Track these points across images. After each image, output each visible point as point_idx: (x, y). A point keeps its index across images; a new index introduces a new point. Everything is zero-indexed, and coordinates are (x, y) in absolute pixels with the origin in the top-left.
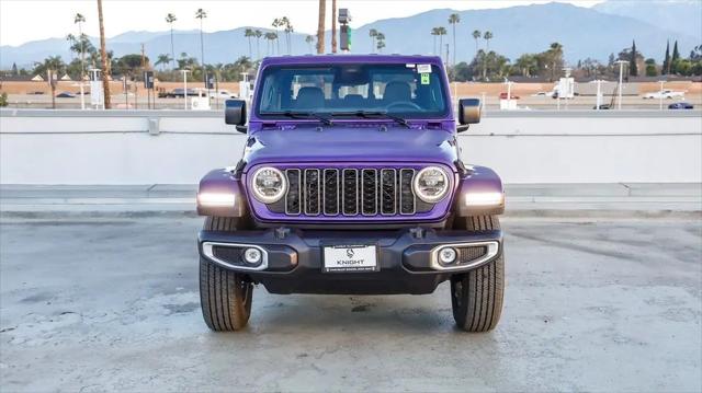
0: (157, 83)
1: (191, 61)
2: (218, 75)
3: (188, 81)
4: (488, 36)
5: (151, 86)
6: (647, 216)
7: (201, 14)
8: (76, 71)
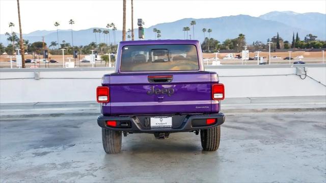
0: (50, 55)
1: (67, 45)
2: (80, 51)
3: (65, 54)
4: (210, 31)
5: (46, 57)
6: (257, 111)
7: (71, 22)
8: (10, 50)
